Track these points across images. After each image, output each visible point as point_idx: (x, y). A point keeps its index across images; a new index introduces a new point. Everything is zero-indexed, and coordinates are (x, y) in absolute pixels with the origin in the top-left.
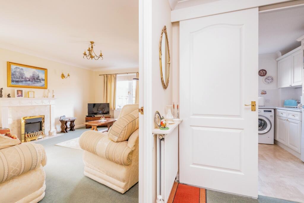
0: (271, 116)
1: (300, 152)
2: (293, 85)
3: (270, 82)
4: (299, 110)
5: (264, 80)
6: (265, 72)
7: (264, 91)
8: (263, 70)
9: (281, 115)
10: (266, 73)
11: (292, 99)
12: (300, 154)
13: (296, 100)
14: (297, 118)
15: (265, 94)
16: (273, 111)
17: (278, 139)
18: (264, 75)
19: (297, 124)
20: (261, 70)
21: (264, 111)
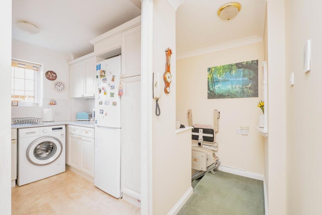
0: (62, 135)
1: (93, 176)
2: (85, 96)
3: (61, 90)
4: (91, 126)
5: (53, 86)
6: (55, 75)
7: (53, 101)
8: (51, 72)
9: (73, 132)
10: (56, 77)
11: (84, 111)
12: (94, 178)
13: (88, 113)
14: (90, 135)
15: (55, 104)
16: (64, 127)
17: (70, 163)
18: (53, 80)
19: (91, 142)
20: (49, 71)
21: (53, 129)
